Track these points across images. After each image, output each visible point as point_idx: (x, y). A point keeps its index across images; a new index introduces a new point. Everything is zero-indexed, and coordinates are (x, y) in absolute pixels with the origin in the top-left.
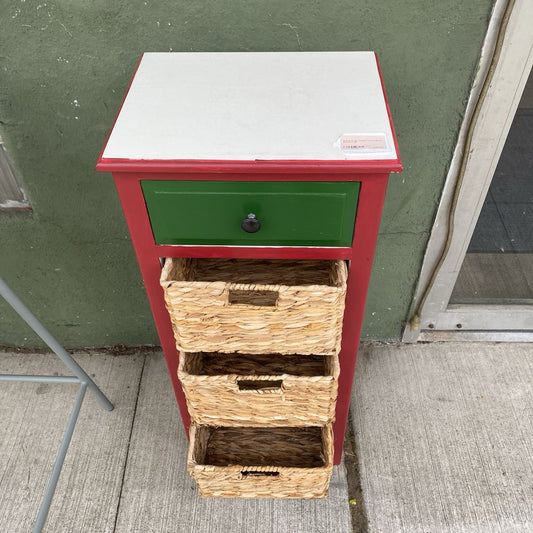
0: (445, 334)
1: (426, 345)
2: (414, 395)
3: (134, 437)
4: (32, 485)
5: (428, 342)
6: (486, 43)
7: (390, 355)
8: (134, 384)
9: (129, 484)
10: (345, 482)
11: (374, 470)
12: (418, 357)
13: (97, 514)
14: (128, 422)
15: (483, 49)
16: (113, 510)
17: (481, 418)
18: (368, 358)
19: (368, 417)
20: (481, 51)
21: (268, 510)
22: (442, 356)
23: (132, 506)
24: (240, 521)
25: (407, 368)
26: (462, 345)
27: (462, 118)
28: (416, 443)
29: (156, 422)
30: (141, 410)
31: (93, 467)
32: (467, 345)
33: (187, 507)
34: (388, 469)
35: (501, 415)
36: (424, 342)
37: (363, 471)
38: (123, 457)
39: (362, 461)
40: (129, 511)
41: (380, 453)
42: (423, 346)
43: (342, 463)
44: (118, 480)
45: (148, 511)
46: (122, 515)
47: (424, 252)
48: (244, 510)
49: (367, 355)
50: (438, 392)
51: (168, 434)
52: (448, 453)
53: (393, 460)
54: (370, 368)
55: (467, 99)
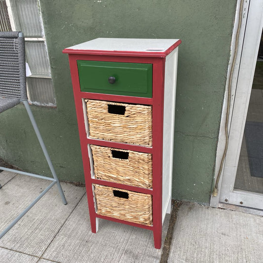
0: (234, 207)
1: (222, 210)
2: (209, 229)
3: (70, 216)
4: (22, 224)
5: (224, 209)
6: (232, 44)
7: (202, 211)
8: (79, 198)
9: (60, 233)
10: (160, 257)
11: (177, 256)
12: (217, 214)
13: (42, 241)
14: (71, 211)
15: (231, 47)
16: (49, 241)
17: (243, 247)
18: (191, 210)
19: (182, 233)
20: (230, 48)
21: (117, 259)
22: (230, 216)
23: (58, 242)
24: (102, 260)
25: (209, 217)
26: (242, 214)
27: (226, 79)
28: (203, 250)
29: (82, 213)
30: (78, 207)
31: (49, 223)
32: (245, 214)
33: (81, 248)
34: (185, 257)
35: (256, 249)
36: (222, 209)
37: (171, 255)
38: (63, 223)
39: (172, 251)
40: (56, 244)
41: (182, 250)
42: (221, 210)
43: (161, 249)
44: (57, 231)
45: (64, 246)
46: (52, 244)
47: (216, 150)
48: (106, 256)
49: (190, 208)
50: (223, 231)
51: (85, 219)
52: (219, 258)
53: (188, 254)
54: (190, 213)
55: (227, 70)
